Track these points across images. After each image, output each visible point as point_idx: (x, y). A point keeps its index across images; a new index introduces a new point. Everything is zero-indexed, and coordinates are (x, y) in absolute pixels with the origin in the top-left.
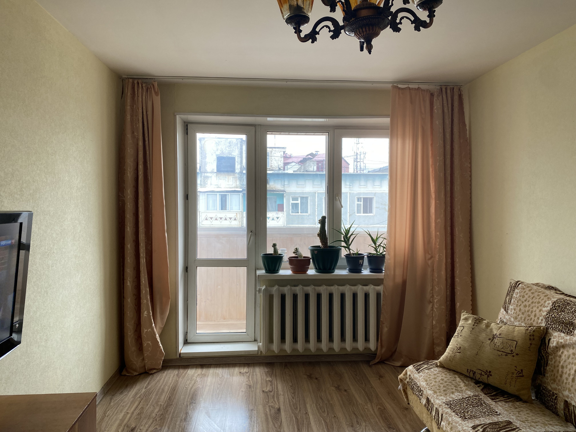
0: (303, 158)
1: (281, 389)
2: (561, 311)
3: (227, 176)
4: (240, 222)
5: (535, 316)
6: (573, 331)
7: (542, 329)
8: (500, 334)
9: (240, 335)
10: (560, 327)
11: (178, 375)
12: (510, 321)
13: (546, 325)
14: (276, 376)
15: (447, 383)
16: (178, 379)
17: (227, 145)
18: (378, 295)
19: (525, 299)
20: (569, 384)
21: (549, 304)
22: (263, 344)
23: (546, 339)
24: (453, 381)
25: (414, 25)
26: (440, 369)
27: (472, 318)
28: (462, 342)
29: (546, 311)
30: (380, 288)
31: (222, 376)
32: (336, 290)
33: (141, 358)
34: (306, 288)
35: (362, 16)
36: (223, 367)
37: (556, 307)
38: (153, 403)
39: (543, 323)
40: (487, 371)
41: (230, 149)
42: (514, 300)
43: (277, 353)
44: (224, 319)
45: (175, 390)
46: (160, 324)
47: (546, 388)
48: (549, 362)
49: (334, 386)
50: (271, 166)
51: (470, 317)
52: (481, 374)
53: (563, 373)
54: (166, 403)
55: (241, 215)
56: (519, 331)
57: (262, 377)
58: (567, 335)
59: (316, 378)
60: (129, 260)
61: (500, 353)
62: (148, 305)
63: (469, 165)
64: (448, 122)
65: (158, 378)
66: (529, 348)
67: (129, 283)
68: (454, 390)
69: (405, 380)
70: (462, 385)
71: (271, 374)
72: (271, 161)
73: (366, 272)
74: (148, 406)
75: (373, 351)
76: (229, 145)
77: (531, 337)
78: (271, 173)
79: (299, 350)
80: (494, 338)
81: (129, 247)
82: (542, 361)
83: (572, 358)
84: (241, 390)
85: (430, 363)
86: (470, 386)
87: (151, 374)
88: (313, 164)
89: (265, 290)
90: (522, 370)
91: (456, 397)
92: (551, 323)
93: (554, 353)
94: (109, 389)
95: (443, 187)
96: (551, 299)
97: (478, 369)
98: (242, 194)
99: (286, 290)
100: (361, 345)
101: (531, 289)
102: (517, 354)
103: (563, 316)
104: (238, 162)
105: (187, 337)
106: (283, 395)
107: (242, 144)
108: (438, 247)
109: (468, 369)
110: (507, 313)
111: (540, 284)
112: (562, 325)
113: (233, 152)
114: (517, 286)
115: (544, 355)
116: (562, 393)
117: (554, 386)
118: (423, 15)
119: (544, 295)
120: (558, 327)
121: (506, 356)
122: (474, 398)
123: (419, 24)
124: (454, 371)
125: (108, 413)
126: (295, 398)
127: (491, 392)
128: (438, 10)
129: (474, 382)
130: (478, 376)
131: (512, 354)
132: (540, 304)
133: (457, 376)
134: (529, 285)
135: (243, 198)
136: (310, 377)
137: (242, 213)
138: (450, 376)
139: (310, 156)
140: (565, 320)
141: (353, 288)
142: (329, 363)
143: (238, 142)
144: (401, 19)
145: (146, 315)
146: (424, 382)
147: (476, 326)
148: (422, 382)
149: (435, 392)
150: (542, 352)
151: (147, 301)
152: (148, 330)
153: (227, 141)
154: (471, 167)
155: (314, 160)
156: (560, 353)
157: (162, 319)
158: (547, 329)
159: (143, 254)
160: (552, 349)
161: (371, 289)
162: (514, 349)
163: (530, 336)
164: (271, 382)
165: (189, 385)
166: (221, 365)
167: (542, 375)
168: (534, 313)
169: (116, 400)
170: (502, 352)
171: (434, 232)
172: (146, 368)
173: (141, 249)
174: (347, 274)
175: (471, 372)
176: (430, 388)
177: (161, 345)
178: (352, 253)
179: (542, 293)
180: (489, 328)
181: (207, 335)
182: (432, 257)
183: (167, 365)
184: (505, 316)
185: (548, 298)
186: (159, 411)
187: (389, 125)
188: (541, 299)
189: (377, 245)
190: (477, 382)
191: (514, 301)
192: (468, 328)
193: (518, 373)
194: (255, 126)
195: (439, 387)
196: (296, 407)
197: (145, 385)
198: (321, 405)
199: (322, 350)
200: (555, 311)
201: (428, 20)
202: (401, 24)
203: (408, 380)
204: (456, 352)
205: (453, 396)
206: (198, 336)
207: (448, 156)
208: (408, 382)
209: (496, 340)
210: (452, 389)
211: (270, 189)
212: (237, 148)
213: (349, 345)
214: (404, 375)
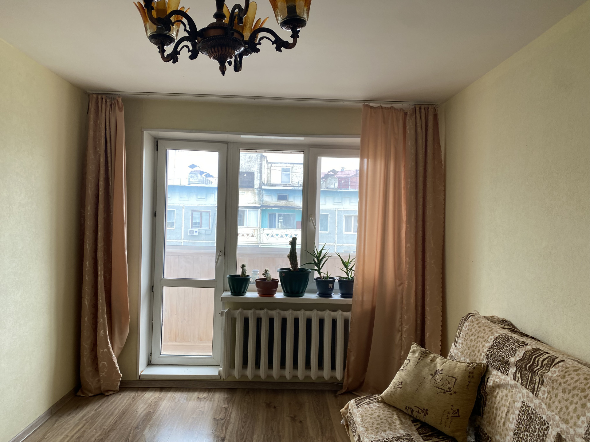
0: (325, 175)
1: (234, 418)
2: (501, 348)
3: (245, 192)
4: (257, 238)
5: (479, 352)
6: (508, 370)
7: (482, 366)
8: (442, 370)
9: (205, 358)
10: (498, 365)
11: (133, 398)
12: (458, 356)
13: (486, 362)
14: (233, 403)
15: (382, 421)
16: (132, 402)
17: (247, 160)
18: (346, 322)
19: (472, 332)
20: (500, 428)
21: (491, 339)
22: (224, 369)
23: (486, 377)
24: (390, 418)
25: (275, 45)
26: (381, 405)
27: (419, 351)
28: (405, 377)
29: (488, 347)
30: (348, 314)
31: (179, 400)
32: (302, 315)
33: (97, 379)
34: (270, 312)
35: (211, 35)
36: (182, 391)
37: (496, 343)
38: (98, 427)
39: (485, 359)
40: (424, 409)
41: (249, 165)
42: (463, 333)
43: (238, 379)
44: (201, 340)
45: (124, 414)
46: (118, 344)
47: (483, 430)
48: (487, 402)
49: (290, 416)
50: (292, 182)
51: (418, 350)
52: (418, 412)
53: (497, 415)
54: (111, 427)
55: (258, 231)
56: (460, 368)
57: (219, 404)
58: (503, 374)
59: (275, 407)
60: (87, 278)
61: (439, 390)
62: (104, 324)
63: (443, 188)
64: (421, 142)
65: (112, 401)
66: (467, 386)
67: (86, 302)
68: (387, 428)
69: (346, 414)
70: (398, 422)
71: (228, 401)
72: (292, 177)
73: (336, 297)
74: (91, 430)
75: (339, 380)
76: (249, 160)
77: (470, 375)
78: (291, 189)
79: (262, 377)
80: (436, 373)
81: (88, 264)
82: (482, 400)
83: (505, 400)
84: (192, 416)
85: (373, 397)
86: (406, 424)
87: (107, 396)
88: (334, 180)
89: (228, 312)
90: (458, 410)
91: (386, 436)
92: (491, 360)
93: (491, 393)
94: (59, 410)
95: (413, 211)
96: (494, 334)
97: (416, 407)
98: (260, 210)
99: (250, 313)
100: (326, 373)
101: (479, 323)
102: (455, 393)
103: (500, 353)
104: (257, 177)
105: (151, 358)
106: (234, 424)
107: (262, 160)
108: (407, 273)
109: (406, 406)
110: (456, 347)
111: (495, 317)
112: (500, 363)
113: (252, 168)
114: (467, 318)
115: (483, 394)
116: (495, 438)
117: (489, 429)
118: (285, 34)
119: (489, 329)
120: (497, 365)
121: (444, 393)
122: (405, 438)
123: (280, 44)
124: (394, 407)
125: (48, 435)
126: (244, 427)
127: (427, 432)
128: (302, 31)
129: (412, 420)
130: (415, 414)
131: (450, 392)
132: (484, 340)
133: (395, 413)
134: (478, 318)
135: (261, 214)
136: (268, 405)
137: (260, 230)
138: (388, 413)
139: (331, 173)
140: (501, 357)
141: (320, 313)
142: (294, 391)
143: (258, 157)
144: (260, 40)
145: (102, 335)
146: (360, 418)
147: (422, 359)
148: (358, 417)
149: (367, 430)
150: (481, 392)
151: (104, 320)
152: (104, 351)
153: (247, 156)
154: (445, 190)
155: (336, 176)
156: (496, 393)
157: (121, 339)
158: (487, 366)
159: (101, 273)
160: (489, 389)
161: (339, 315)
162: (452, 386)
163: (470, 373)
164: (226, 408)
165: (140, 409)
166: (182, 389)
167: (481, 416)
168: (478, 348)
169: (61, 421)
170: (440, 389)
171: (404, 257)
172: (102, 389)
173: (99, 267)
174: (316, 298)
175: (410, 410)
176: (363, 425)
177: (117, 366)
178: (322, 276)
179: (488, 327)
180: (434, 363)
181: (172, 358)
182: (401, 284)
183: (126, 387)
184: (454, 350)
185: (492, 333)
186: (100, 435)
187: (360, 144)
188: (486, 333)
189: (349, 269)
190: (415, 421)
191: (463, 335)
192: (414, 362)
193: (455, 412)
194: (227, 144)
195: (373, 424)
196: (242, 437)
197: (96, 407)
198: (269, 436)
199: (285, 377)
200: (495, 347)
201: (291, 41)
202: (260, 45)
203: (348, 415)
204: (397, 387)
205: (384, 435)
206: (162, 357)
207: (421, 179)
208: (347, 417)
209: (437, 376)
210: (386, 427)
211: (289, 206)
212: (256, 163)
213: (314, 373)
214: (345, 409)
